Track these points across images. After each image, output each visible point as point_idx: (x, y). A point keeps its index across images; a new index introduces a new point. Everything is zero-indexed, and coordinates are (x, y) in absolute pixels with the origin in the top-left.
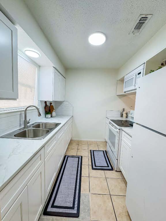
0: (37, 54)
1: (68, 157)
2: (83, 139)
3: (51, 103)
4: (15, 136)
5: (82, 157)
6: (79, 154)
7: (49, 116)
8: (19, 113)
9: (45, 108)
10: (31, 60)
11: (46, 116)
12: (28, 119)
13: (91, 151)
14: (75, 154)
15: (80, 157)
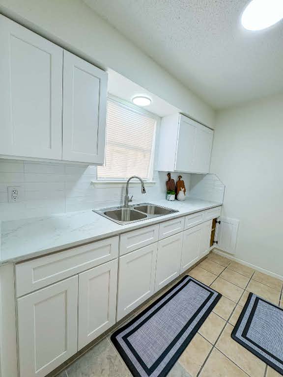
0: (147, 100)
1: (190, 280)
2: (242, 262)
3: (180, 177)
4: (105, 213)
5: (219, 296)
6: (217, 287)
7: (172, 197)
8: (121, 186)
9: (167, 183)
10: (149, 112)
11: (167, 197)
12: (130, 196)
13: (251, 295)
14: (207, 283)
15: (216, 295)
